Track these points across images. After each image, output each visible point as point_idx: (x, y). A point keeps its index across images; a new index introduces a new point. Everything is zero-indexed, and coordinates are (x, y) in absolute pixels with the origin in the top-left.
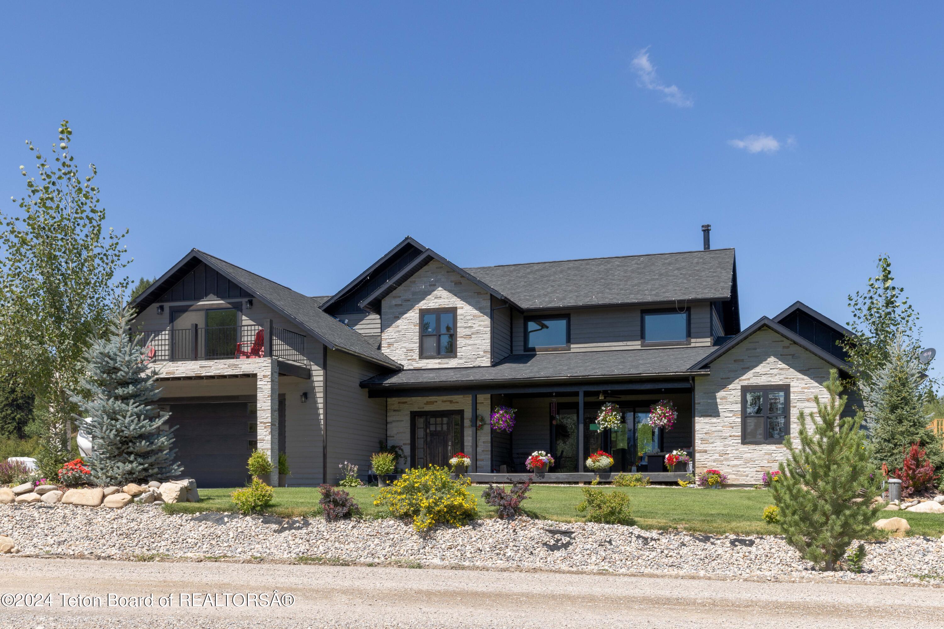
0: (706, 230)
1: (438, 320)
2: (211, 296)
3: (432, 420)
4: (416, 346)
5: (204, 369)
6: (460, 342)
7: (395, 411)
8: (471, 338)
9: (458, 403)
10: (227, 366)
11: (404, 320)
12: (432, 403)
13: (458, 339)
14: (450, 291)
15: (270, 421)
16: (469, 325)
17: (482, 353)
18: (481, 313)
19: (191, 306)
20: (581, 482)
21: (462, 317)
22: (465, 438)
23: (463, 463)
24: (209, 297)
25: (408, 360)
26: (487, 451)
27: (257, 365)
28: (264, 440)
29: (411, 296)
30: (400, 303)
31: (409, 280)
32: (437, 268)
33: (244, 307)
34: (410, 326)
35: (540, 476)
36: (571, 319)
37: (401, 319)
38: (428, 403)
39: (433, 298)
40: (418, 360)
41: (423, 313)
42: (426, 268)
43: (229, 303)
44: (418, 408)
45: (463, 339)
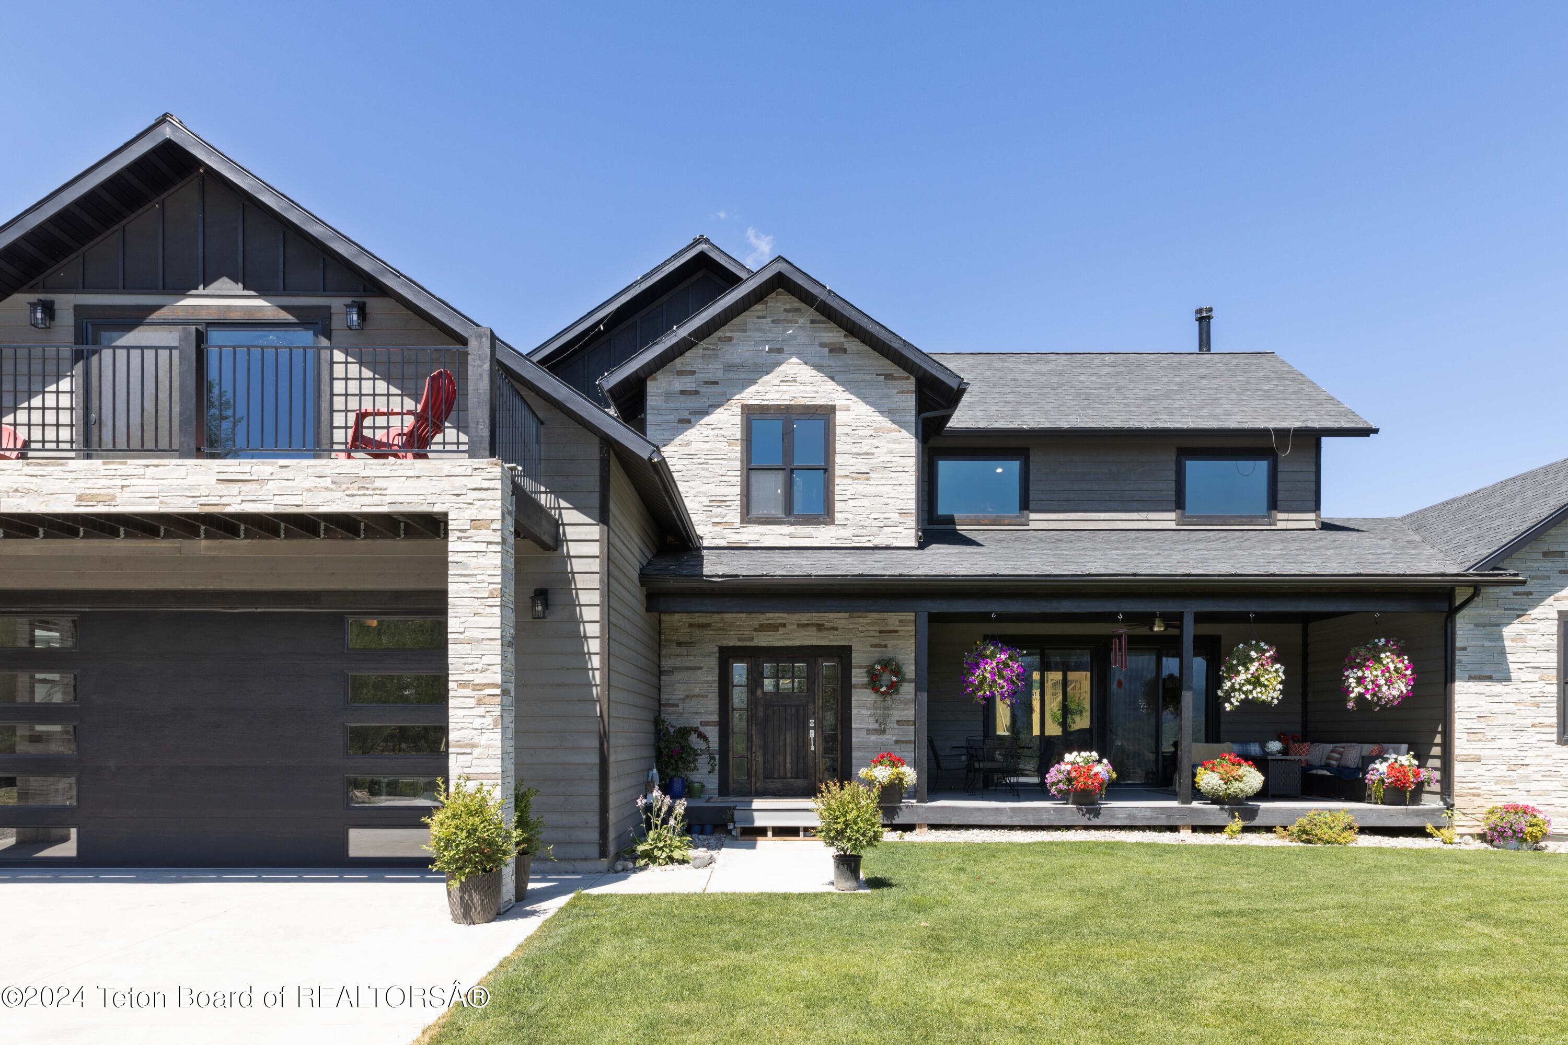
0: (1204, 319)
1: (788, 434)
2: (224, 284)
3: (768, 667)
4: (734, 492)
5: (235, 488)
6: (842, 487)
7: (680, 644)
8: (868, 479)
9: (836, 629)
10: (327, 482)
11: (702, 429)
12: (774, 628)
13: (837, 481)
14: (819, 368)
15: (498, 679)
16: (865, 449)
17: (895, 517)
18: (895, 422)
19: (159, 307)
20: (1185, 827)
21: (848, 430)
22: (854, 712)
23: (901, 780)
24: (216, 285)
25: (715, 524)
26: (907, 742)
27: (445, 483)
28: (473, 746)
29: (720, 374)
30: (693, 387)
31: (718, 334)
32: (786, 310)
33: (337, 323)
34: (718, 445)
35: (1089, 811)
36: (1031, 458)
37: (698, 427)
38: (762, 628)
39: (777, 382)
40: (738, 525)
41: (751, 414)
42: (758, 309)
43: (284, 308)
44: (740, 639)
45: (849, 481)
